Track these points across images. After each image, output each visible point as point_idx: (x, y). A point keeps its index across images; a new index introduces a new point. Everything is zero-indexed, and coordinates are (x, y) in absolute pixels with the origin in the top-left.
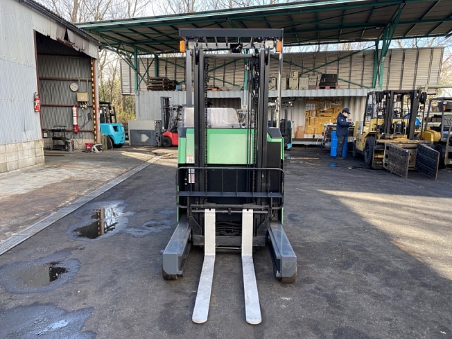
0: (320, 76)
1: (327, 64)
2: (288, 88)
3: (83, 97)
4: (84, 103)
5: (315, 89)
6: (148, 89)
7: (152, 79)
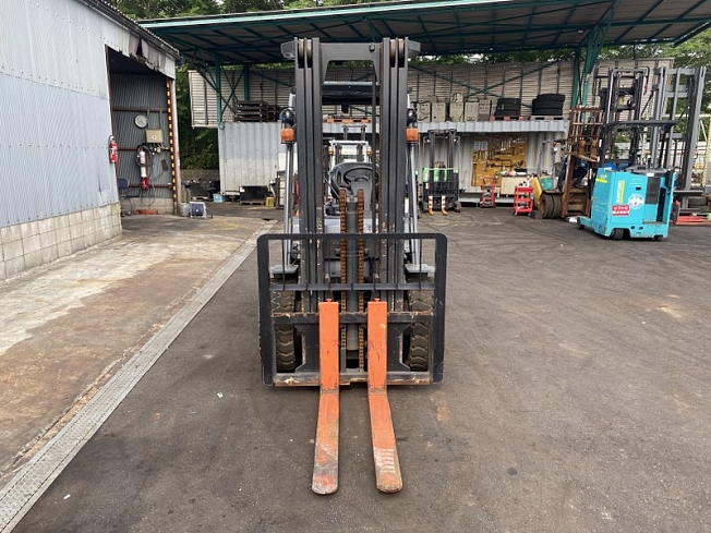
0: (495, 100)
1: (504, 82)
2: (448, 118)
3: (155, 136)
4: (157, 145)
5: (489, 120)
6: (236, 120)
7: (242, 103)
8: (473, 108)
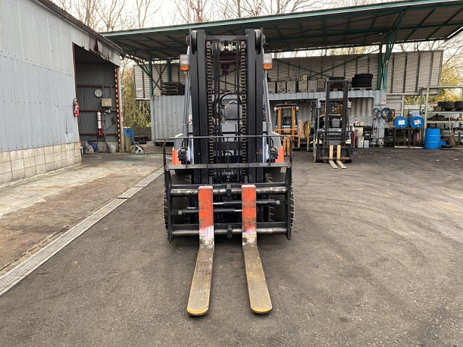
1: (333, 68)
3: (107, 102)
4: (108, 108)
5: (323, 91)
6: (162, 94)
7: (165, 84)
8: (313, 84)
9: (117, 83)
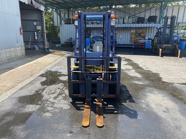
0: (137, 18)
1: (140, 13)
3: (39, 28)
4: (39, 30)
5: (135, 24)
6: (65, 24)
7: (66, 19)
8: (130, 20)
9: (43, 19)
